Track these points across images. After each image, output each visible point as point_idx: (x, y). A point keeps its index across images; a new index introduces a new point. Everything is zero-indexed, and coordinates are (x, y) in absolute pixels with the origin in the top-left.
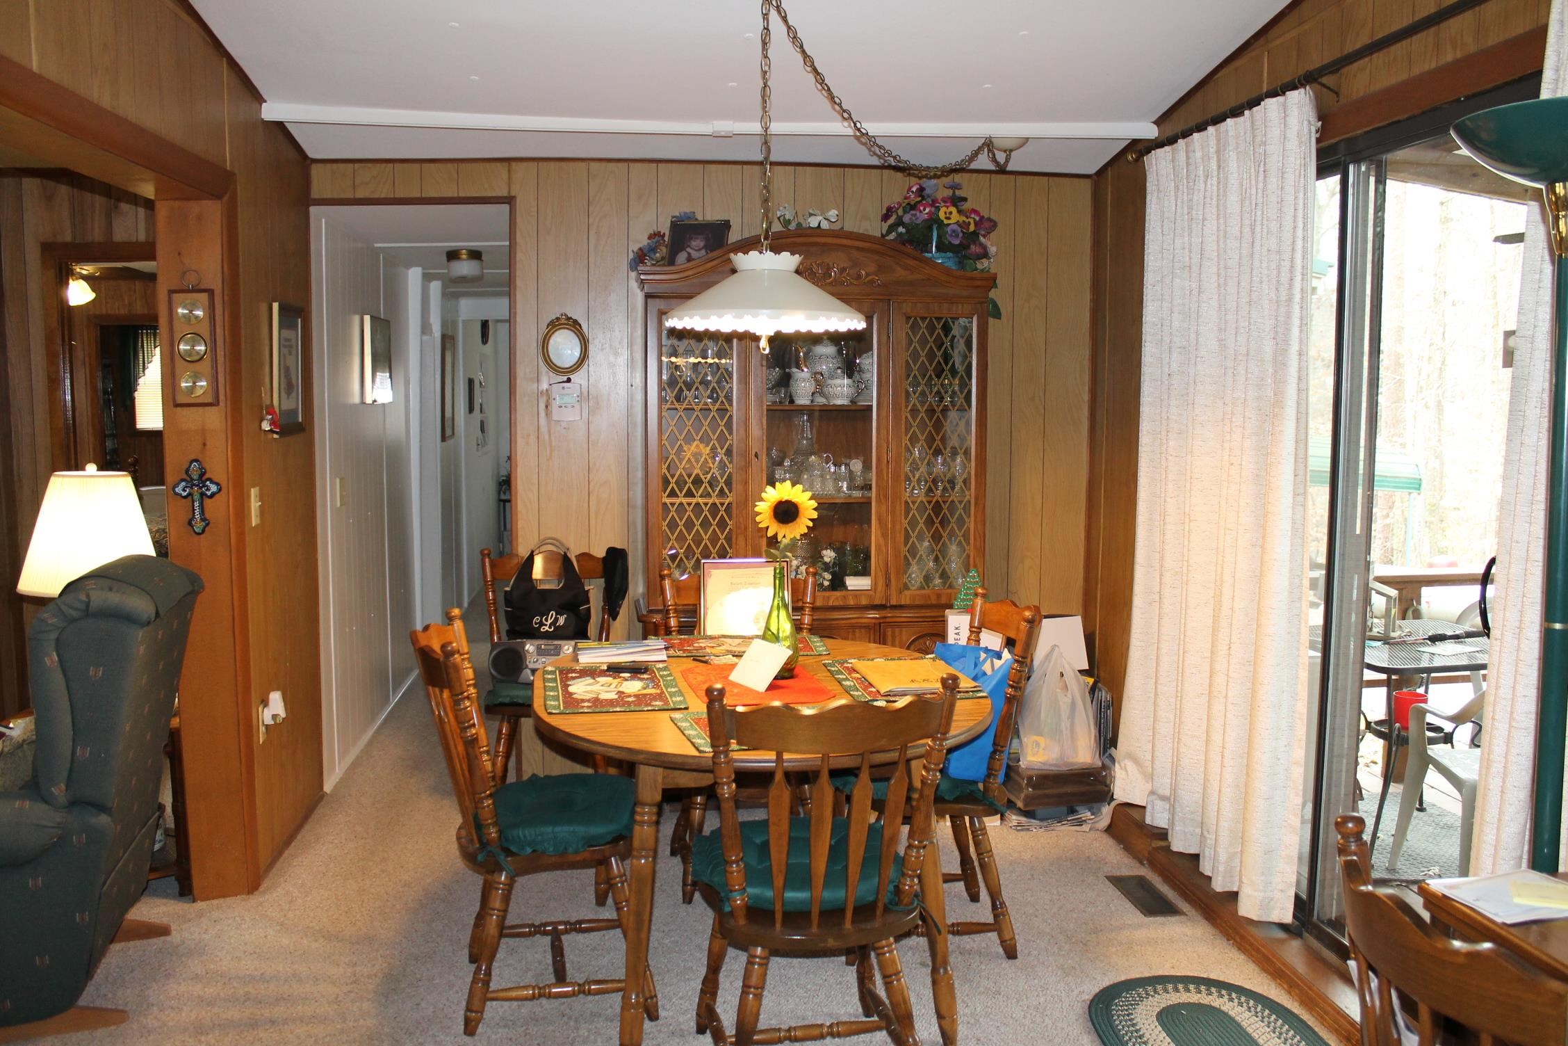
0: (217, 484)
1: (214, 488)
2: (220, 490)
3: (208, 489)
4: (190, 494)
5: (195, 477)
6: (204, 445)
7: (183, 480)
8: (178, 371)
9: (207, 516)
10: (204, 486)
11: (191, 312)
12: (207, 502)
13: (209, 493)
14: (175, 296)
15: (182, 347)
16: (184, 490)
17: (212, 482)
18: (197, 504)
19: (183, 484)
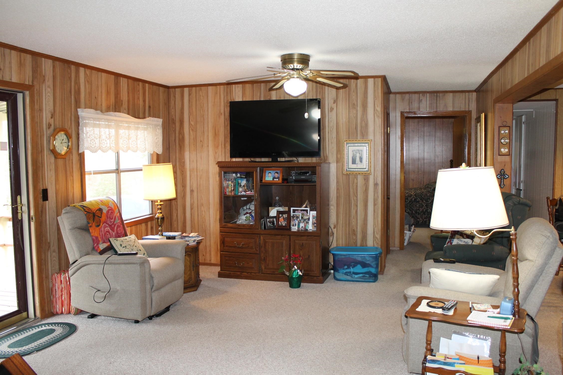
0: (508, 175)
1: (507, 176)
2: (508, 177)
3: (506, 177)
4: (501, 178)
5: (502, 173)
6: (505, 165)
7: (499, 174)
8: (500, 147)
9: (504, 183)
10: (505, 176)
11: (505, 132)
12: (505, 180)
13: (506, 178)
14: (501, 128)
15: (502, 141)
16: (499, 177)
17: (507, 175)
18: (502, 180)
19: (499, 175)
